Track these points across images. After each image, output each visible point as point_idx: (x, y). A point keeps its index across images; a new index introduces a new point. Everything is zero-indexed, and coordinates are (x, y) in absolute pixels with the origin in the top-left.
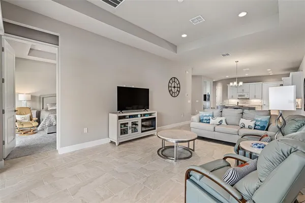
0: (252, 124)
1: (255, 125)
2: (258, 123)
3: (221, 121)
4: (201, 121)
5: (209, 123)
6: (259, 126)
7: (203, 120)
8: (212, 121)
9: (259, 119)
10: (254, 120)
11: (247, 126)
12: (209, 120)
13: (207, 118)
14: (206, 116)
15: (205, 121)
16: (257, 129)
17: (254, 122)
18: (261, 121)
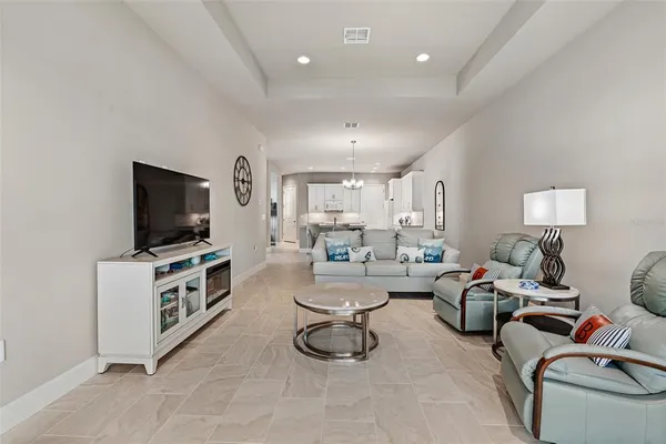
0: (420, 254)
1: (425, 256)
2: (429, 252)
3: (369, 254)
4: (330, 258)
5: (348, 260)
6: (430, 255)
7: (334, 255)
8: (353, 256)
9: (430, 245)
10: (423, 247)
11: (412, 258)
12: (347, 254)
13: (344, 251)
14: (339, 247)
15: (339, 258)
16: (428, 261)
17: (422, 251)
18: (432, 247)
